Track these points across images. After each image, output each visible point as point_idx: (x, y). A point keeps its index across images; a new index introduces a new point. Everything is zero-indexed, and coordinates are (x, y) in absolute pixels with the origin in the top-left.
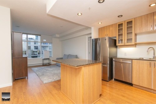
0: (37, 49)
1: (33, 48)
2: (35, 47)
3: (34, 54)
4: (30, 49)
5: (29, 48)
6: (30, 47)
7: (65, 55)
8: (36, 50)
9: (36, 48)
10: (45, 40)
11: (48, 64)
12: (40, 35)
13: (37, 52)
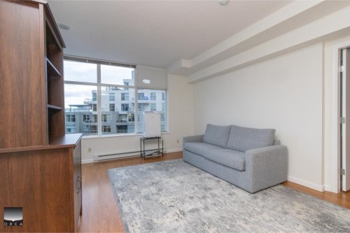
0: (127, 109)
1: (118, 108)
2: (123, 105)
3: (122, 121)
4: (114, 110)
5: (112, 107)
6: (114, 107)
7: (209, 126)
8: (125, 112)
9: (125, 107)
10: (147, 81)
11: (156, 155)
12: (134, 66)
13: (126, 115)
